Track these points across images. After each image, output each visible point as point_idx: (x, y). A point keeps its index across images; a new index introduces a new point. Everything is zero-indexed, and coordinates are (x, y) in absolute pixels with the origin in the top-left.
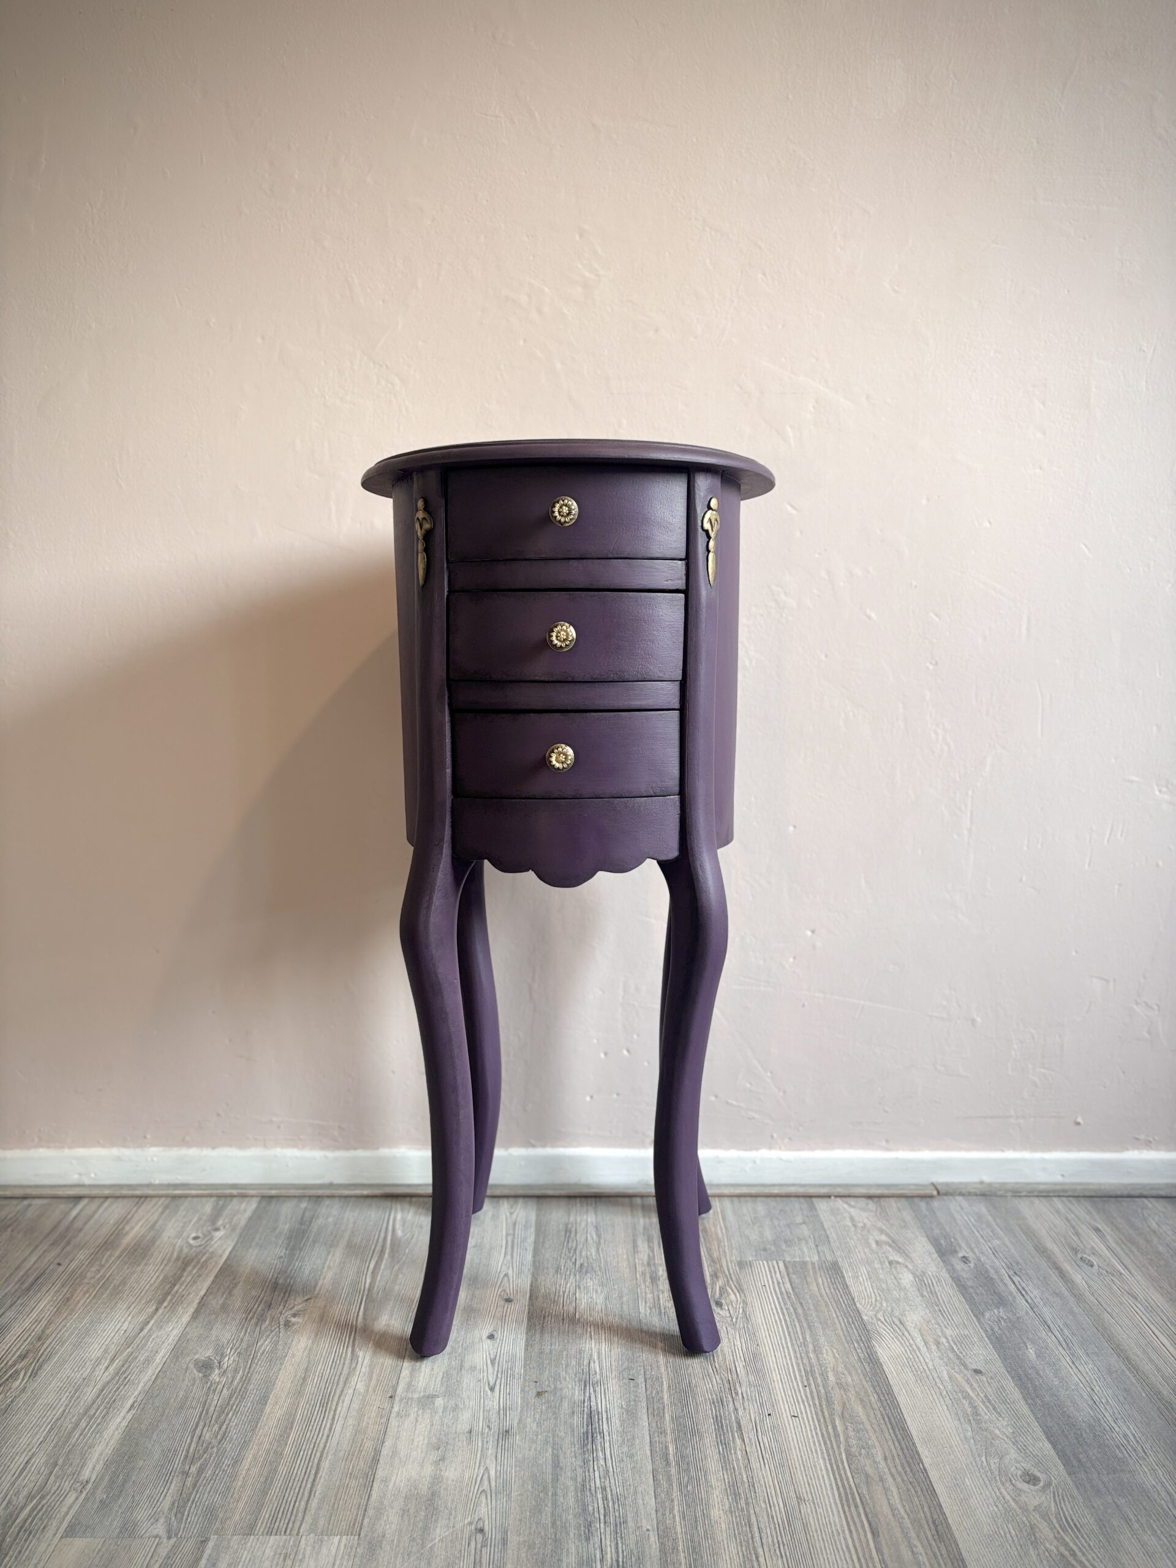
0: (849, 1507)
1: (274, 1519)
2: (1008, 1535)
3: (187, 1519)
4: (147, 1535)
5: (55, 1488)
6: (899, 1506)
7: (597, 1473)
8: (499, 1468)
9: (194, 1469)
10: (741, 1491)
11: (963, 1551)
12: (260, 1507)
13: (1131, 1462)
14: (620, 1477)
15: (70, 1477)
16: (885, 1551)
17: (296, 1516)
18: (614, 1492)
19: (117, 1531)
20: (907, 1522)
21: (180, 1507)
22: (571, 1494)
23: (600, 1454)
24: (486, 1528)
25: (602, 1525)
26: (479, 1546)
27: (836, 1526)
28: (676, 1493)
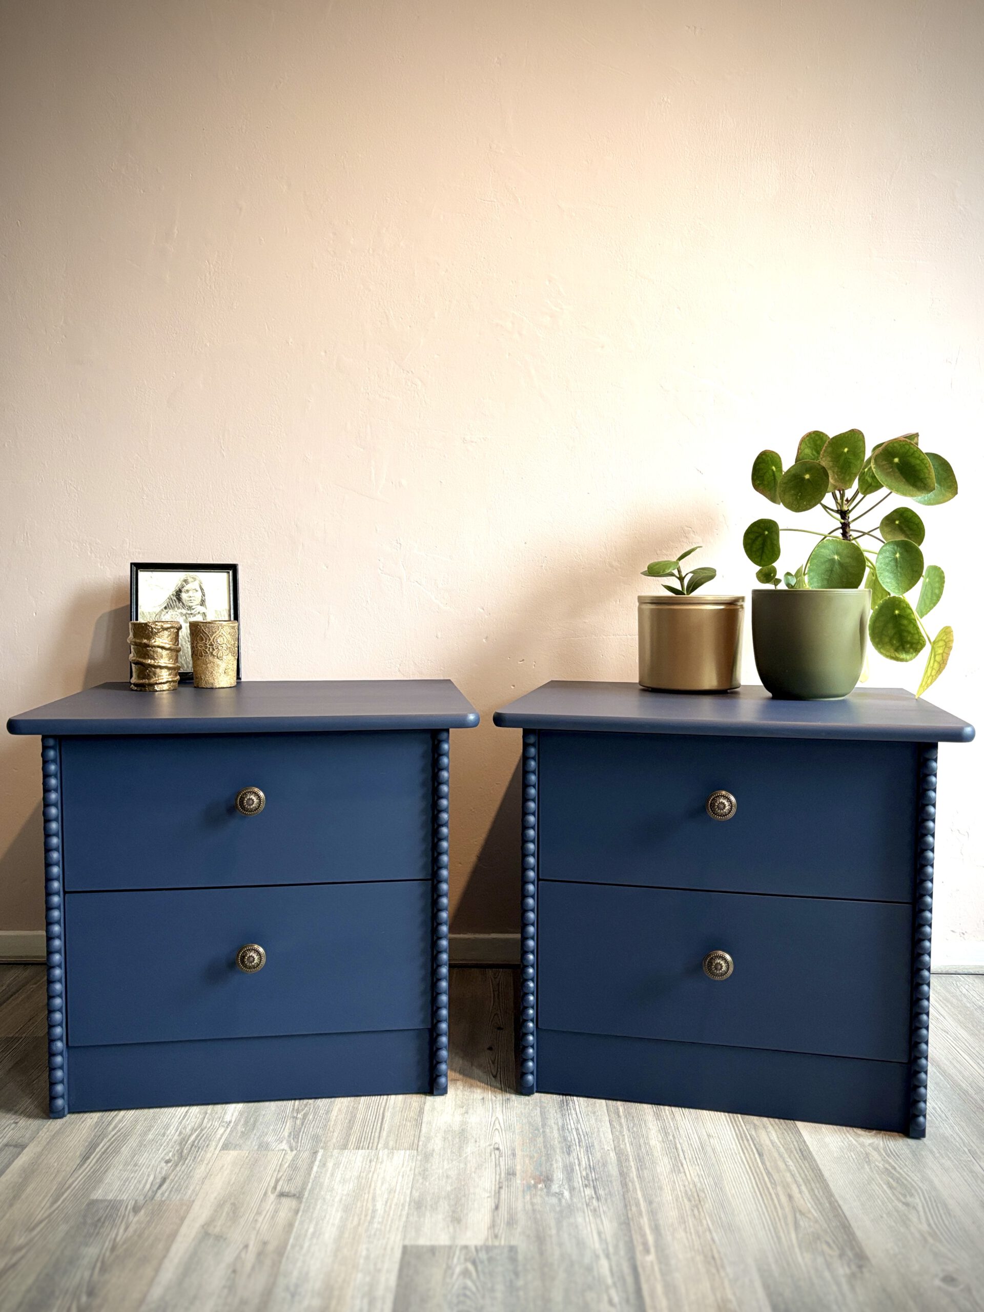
0: (743, 1140)
1: (359, 1141)
2: (850, 1158)
3: (301, 1141)
4: (277, 1149)
5: (209, 1125)
6: (777, 1141)
7: (571, 1121)
8: (505, 1117)
9: (300, 1116)
10: (669, 1131)
11: (820, 1166)
12: (348, 1135)
13: (937, 1122)
14: (587, 1123)
15: (218, 1120)
16: (768, 1164)
17: (374, 1140)
18: (584, 1131)
19: (256, 1147)
20: (782, 1150)
21: (295, 1134)
22: (555, 1131)
23: (573, 1112)
24: (501, 1148)
25: (578, 1147)
26: (497, 1157)
27: (734, 1149)
28: (625, 1132)
